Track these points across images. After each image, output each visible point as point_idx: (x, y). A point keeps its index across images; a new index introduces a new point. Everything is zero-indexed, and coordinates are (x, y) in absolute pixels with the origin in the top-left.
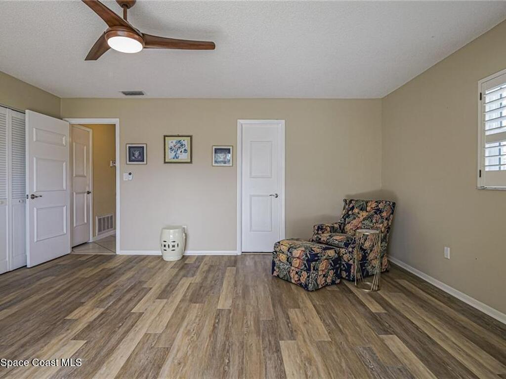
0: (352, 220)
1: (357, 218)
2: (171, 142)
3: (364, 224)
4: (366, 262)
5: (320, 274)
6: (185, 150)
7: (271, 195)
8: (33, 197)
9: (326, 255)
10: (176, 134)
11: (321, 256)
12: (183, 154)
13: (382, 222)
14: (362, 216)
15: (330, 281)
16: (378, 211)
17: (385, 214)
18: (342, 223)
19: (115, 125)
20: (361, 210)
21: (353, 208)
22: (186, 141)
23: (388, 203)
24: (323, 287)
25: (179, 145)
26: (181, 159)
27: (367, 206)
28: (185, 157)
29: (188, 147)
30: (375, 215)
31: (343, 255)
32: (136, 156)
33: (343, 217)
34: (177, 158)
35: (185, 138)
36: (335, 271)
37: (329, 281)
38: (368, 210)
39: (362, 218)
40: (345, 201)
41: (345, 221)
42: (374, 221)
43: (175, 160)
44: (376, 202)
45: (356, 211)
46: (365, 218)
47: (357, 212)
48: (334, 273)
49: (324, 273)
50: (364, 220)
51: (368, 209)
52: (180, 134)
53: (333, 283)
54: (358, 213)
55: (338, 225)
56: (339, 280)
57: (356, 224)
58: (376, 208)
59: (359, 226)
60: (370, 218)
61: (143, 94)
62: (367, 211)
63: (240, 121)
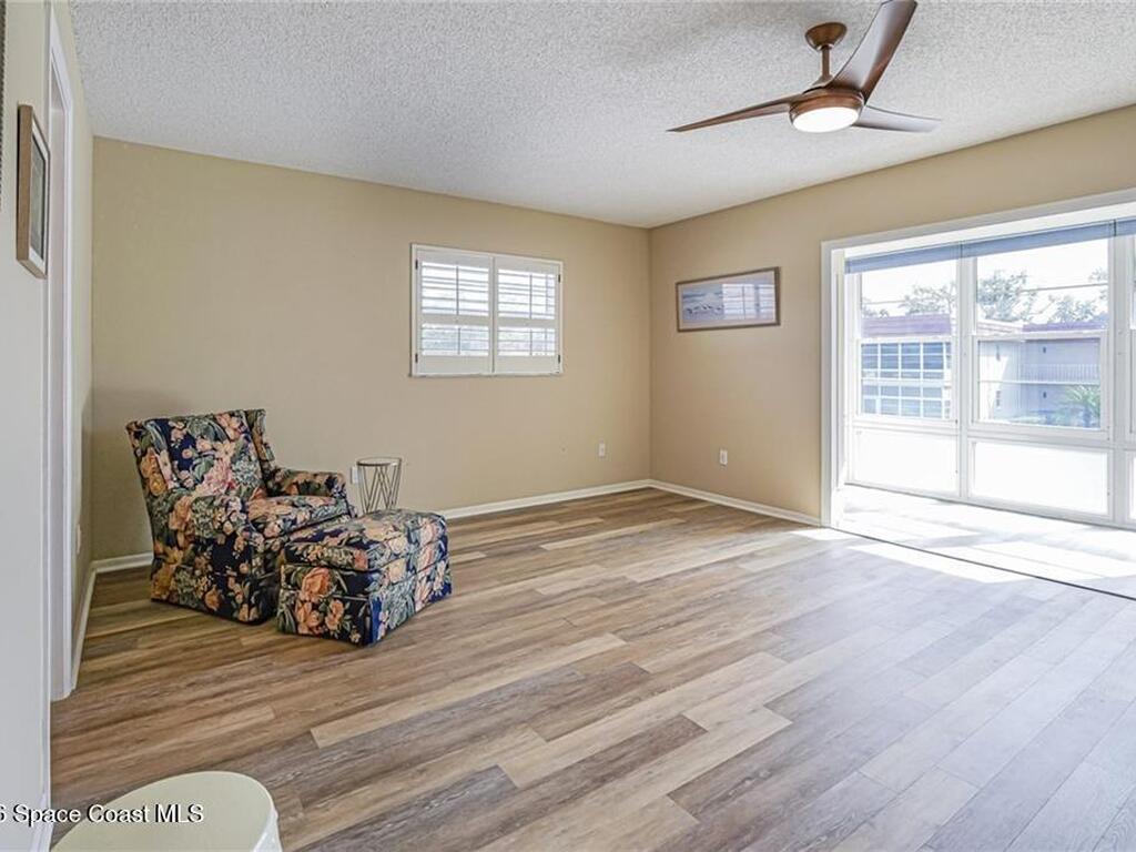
0: (207, 470)
1: (215, 461)
3: (238, 470)
14: (227, 453)
20: (217, 439)
21: (194, 441)
27: (223, 428)
38: (230, 437)
39: (227, 459)
45: (205, 444)
46: (234, 455)
47: (208, 447)
50: (233, 462)
51: (230, 433)
54: (214, 449)
57: (220, 478)
58: (243, 428)
59: (229, 480)
60: (242, 453)
62: (230, 440)
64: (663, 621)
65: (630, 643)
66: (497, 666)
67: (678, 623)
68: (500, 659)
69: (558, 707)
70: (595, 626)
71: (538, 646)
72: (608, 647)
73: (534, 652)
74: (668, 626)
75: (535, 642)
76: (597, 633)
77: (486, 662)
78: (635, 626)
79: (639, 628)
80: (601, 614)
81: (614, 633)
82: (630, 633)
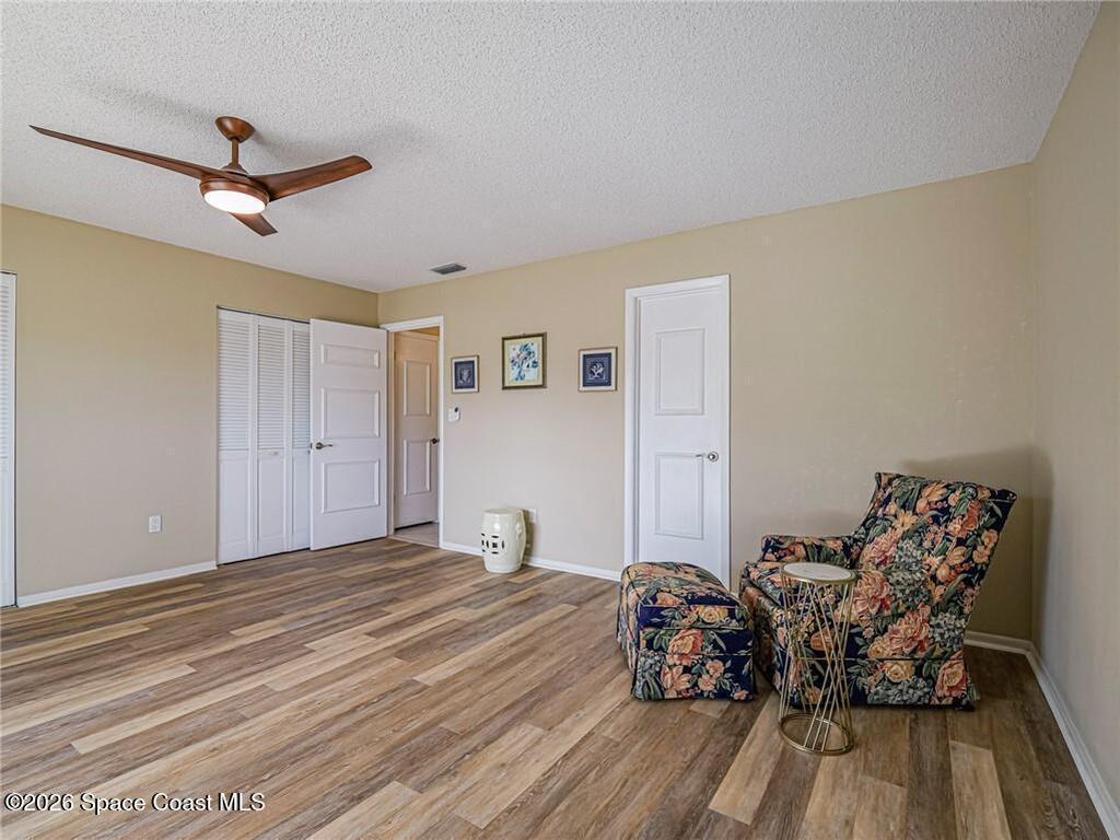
0: (878, 536)
1: (889, 530)
2: (513, 349)
4: (855, 663)
5: (671, 662)
6: (534, 362)
7: (698, 456)
8: (320, 446)
9: (694, 617)
10: (521, 333)
11: (673, 618)
12: (532, 369)
13: (943, 552)
14: (903, 525)
15: (711, 688)
16: (943, 514)
17: (959, 527)
18: (856, 541)
19: (438, 327)
20: (904, 506)
21: (887, 502)
22: (536, 345)
23: (971, 490)
24: (684, 698)
25: (525, 353)
26: (528, 381)
27: (919, 496)
28: (533, 376)
29: (538, 357)
30: (934, 528)
31: (777, 626)
32: (465, 378)
33: (864, 524)
34: (522, 379)
35: (535, 338)
36: (729, 664)
37: (707, 684)
38: (917, 510)
39: (900, 531)
40: (879, 477)
41: (867, 534)
42: (927, 544)
43: (519, 383)
44: (947, 487)
45: (892, 508)
46: (908, 531)
47: (893, 512)
48: (726, 671)
49: (685, 663)
50: (903, 538)
51: (921, 505)
52: (528, 333)
53: (722, 694)
54: (895, 516)
55: (839, 542)
56: (745, 692)
58: (939, 505)
60: (918, 532)
61: (464, 269)
62: (915, 513)
63: (630, 293)
64: (370, 710)
65: (409, 679)
66: (512, 645)
67: (354, 710)
68: (514, 650)
69: (456, 631)
70: (448, 690)
71: (493, 664)
72: (430, 672)
73: (492, 660)
74: (367, 704)
75: (495, 668)
76: (442, 684)
77: (523, 646)
78: (403, 698)
79: (400, 696)
80: (444, 708)
81: (426, 687)
82: (410, 690)
